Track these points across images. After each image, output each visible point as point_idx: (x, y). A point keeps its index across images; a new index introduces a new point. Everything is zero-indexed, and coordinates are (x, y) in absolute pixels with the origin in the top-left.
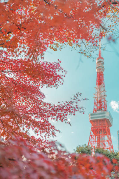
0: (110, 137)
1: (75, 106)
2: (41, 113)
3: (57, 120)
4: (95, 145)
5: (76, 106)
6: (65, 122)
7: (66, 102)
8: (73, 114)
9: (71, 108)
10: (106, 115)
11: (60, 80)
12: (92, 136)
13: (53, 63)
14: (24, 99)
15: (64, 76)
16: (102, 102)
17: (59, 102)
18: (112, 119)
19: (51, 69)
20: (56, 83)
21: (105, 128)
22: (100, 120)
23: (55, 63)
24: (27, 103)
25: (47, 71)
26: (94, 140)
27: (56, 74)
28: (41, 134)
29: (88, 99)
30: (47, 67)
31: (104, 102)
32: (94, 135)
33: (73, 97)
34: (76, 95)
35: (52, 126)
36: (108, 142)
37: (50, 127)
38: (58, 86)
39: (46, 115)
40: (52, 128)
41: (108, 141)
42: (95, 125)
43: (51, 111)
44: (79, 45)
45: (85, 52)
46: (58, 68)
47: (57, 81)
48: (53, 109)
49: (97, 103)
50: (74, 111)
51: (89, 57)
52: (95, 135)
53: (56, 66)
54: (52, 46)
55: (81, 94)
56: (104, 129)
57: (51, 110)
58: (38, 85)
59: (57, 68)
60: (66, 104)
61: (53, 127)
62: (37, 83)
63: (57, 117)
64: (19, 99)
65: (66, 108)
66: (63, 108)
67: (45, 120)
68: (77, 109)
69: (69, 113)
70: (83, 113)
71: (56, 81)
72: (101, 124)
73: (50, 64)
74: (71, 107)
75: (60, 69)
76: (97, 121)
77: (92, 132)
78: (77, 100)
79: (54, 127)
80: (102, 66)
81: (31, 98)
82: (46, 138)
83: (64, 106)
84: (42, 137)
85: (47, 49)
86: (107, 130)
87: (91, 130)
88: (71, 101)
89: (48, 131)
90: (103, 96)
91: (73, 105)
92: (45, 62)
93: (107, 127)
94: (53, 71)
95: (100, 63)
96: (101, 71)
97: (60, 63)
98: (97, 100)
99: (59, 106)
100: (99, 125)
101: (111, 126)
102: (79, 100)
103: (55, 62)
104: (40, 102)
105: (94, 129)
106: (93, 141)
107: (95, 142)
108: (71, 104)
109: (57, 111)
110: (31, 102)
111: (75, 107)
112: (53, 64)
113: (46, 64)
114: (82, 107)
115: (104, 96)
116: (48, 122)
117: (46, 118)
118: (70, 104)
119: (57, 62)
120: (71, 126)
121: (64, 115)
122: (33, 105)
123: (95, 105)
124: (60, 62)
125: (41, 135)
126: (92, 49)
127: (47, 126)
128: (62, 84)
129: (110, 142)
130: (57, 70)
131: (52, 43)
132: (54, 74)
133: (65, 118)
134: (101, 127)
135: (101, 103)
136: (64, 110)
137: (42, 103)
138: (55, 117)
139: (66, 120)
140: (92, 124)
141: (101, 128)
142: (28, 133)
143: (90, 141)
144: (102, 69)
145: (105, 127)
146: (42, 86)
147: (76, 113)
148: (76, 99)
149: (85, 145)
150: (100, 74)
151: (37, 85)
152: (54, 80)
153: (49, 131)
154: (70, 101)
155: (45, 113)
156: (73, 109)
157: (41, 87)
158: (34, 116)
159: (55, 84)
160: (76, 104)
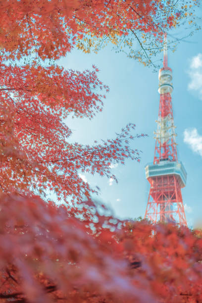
0: (181, 206)
1: (123, 147)
2: (64, 160)
3: (92, 173)
4: (156, 219)
5: (126, 147)
6: (108, 176)
7: (109, 141)
8: (120, 161)
9: (118, 152)
10: (174, 168)
11: (98, 103)
12: (152, 204)
13: (84, 73)
14: (33, 138)
15: (105, 97)
16: (168, 146)
17: (96, 142)
18: (186, 174)
19: (81, 84)
20: (90, 109)
21: (172, 190)
22: (165, 177)
23: (87, 73)
24: (39, 145)
25: (74, 87)
26: (155, 210)
27: (90, 93)
28: (65, 197)
29: (146, 135)
30: (74, 80)
31: (172, 145)
32: (154, 201)
33: (120, 132)
34: (126, 129)
35: (84, 183)
36: (178, 214)
37: (81, 184)
38: (93, 115)
39: (73, 165)
40: (83, 187)
41: (177, 212)
42: (157, 185)
43: (82, 157)
44: (129, 42)
45: (139, 56)
46: (93, 82)
47: (91, 106)
48: (85, 154)
49: (160, 147)
50: (122, 157)
51: (148, 65)
52: (156, 202)
53: (90, 78)
54: (81, 44)
55: (134, 125)
56: (172, 193)
57: (83, 155)
58: (58, 113)
59: (91, 81)
60: (109, 144)
61: (86, 186)
62: (56, 110)
63: (93, 167)
64: (25, 138)
65: (109, 152)
66: (102, 152)
67: (72, 173)
68: (127, 154)
69: (113, 160)
70: (139, 161)
71: (89, 106)
72: (166, 183)
73: (78, 75)
74: (118, 150)
75: (97, 84)
76: (159, 178)
77: (151, 196)
78: (128, 137)
79: (87, 184)
80: (168, 83)
81: (45, 137)
82: (73, 204)
83: (105, 148)
84: (67, 203)
85: (73, 47)
86: (176, 194)
87: (150, 194)
88: (117, 139)
89: (77, 191)
90: (170, 136)
91: (120, 146)
92: (71, 71)
93: (177, 189)
94: (85, 86)
95: (165, 78)
96: (166, 92)
97: (96, 73)
98: (160, 143)
99: (96, 148)
100: (164, 185)
101: (184, 186)
102: (131, 137)
103: (87, 71)
104: (62, 144)
105: (155, 192)
106: (153, 211)
107: (157, 213)
108: (117, 145)
109: (92, 157)
110: (46, 144)
111: (125, 149)
112: (85, 75)
113: (73, 74)
114: (136, 150)
115: (172, 135)
116: (77, 176)
117: (73, 170)
118: (114, 144)
119: (92, 70)
120: (117, 182)
121: (104, 165)
122: (49, 149)
123: (157, 151)
124: (97, 70)
125: (65, 200)
126: (152, 50)
127: (75, 182)
128: (101, 110)
129: (181, 213)
130: (91, 85)
131: (82, 36)
132: (87, 92)
133: (106, 170)
134: (167, 188)
135: (167, 148)
136: (105, 154)
137: (65, 145)
138: (90, 168)
139: (109, 172)
140: (151, 184)
141: (166, 190)
142: (43, 193)
143: (148, 213)
144: (169, 89)
145: (174, 188)
146: (64, 115)
147: (126, 160)
148: (125, 135)
149: (140, 218)
150: (165, 96)
151: (56, 114)
152: (87, 104)
153: (79, 191)
154: (115, 139)
155: (72, 161)
156: (120, 154)
157: (64, 118)
158: (53, 166)
159: (87, 112)
160: (127, 145)
